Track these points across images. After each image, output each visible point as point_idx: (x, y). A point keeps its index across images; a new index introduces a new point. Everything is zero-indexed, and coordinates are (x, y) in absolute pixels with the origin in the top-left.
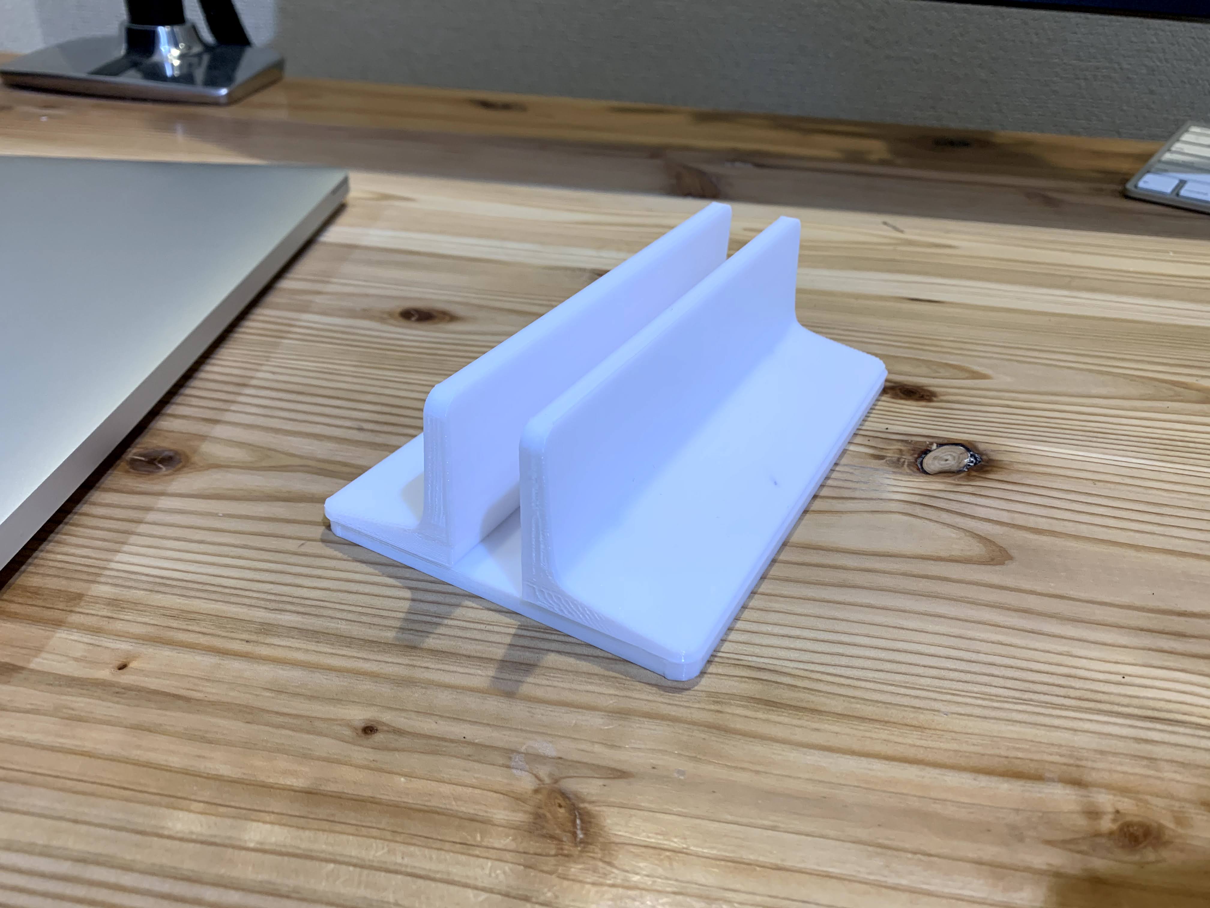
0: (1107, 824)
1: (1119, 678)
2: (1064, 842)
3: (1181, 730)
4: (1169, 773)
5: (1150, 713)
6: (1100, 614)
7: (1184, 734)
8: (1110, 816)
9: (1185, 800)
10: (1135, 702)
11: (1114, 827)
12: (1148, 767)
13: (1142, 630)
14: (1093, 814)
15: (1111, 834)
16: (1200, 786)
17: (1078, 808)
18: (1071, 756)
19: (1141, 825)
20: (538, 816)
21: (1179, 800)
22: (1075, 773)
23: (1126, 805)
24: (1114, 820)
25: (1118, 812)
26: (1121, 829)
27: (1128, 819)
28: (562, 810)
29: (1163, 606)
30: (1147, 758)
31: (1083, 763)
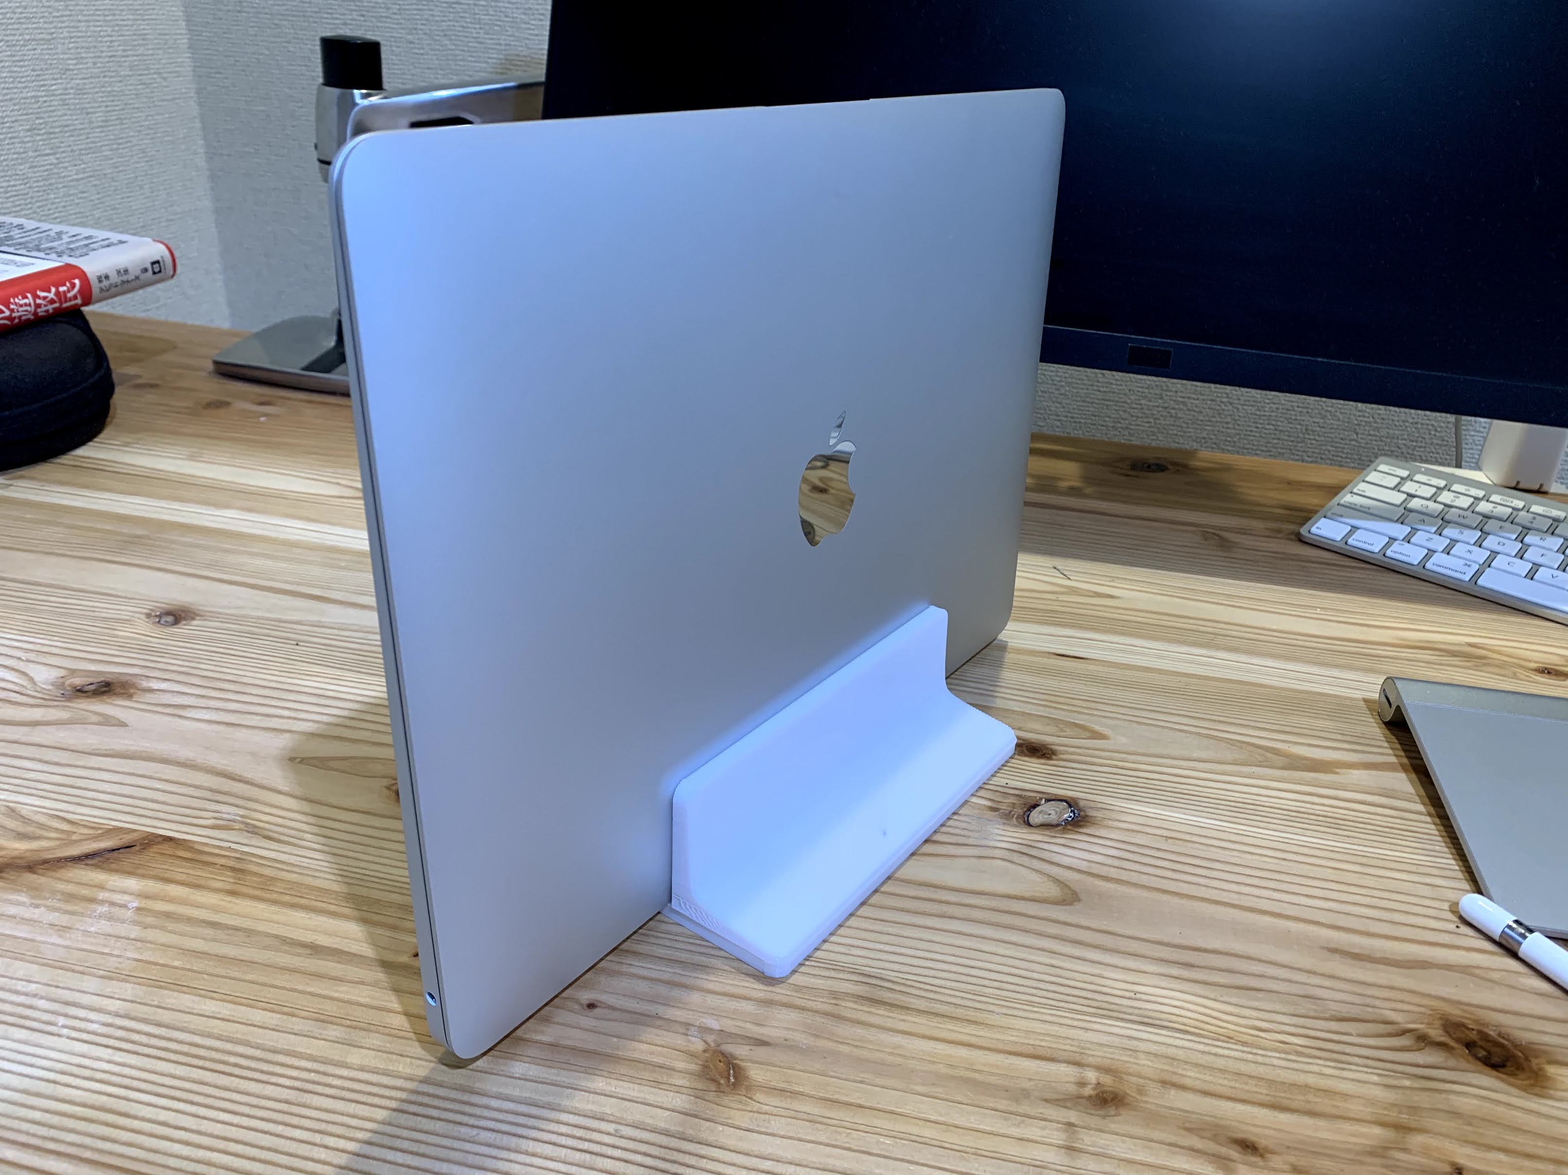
0: (1088, 1091)
1: (1132, 995)
2: (1056, 1100)
3: (1163, 1032)
4: (1144, 1061)
5: (1146, 1020)
6: (1134, 946)
7: (1165, 1036)
8: (1092, 1086)
9: (1150, 1079)
10: (1137, 1011)
11: (1092, 1093)
12: (1130, 1056)
13: (1162, 960)
14: (1082, 1084)
15: (1090, 1097)
16: (1162, 1070)
17: (1072, 1079)
18: (1078, 1047)
19: (1111, 1092)
20: (705, 1067)
21: (1145, 1078)
22: (1077, 1058)
23: (1107, 1080)
24: (1094, 1089)
25: (1099, 1083)
26: (1097, 1095)
27: (1106, 1089)
28: (722, 1064)
29: (1184, 942)
30: (1131, 1050)
31: (1087, 1052)
